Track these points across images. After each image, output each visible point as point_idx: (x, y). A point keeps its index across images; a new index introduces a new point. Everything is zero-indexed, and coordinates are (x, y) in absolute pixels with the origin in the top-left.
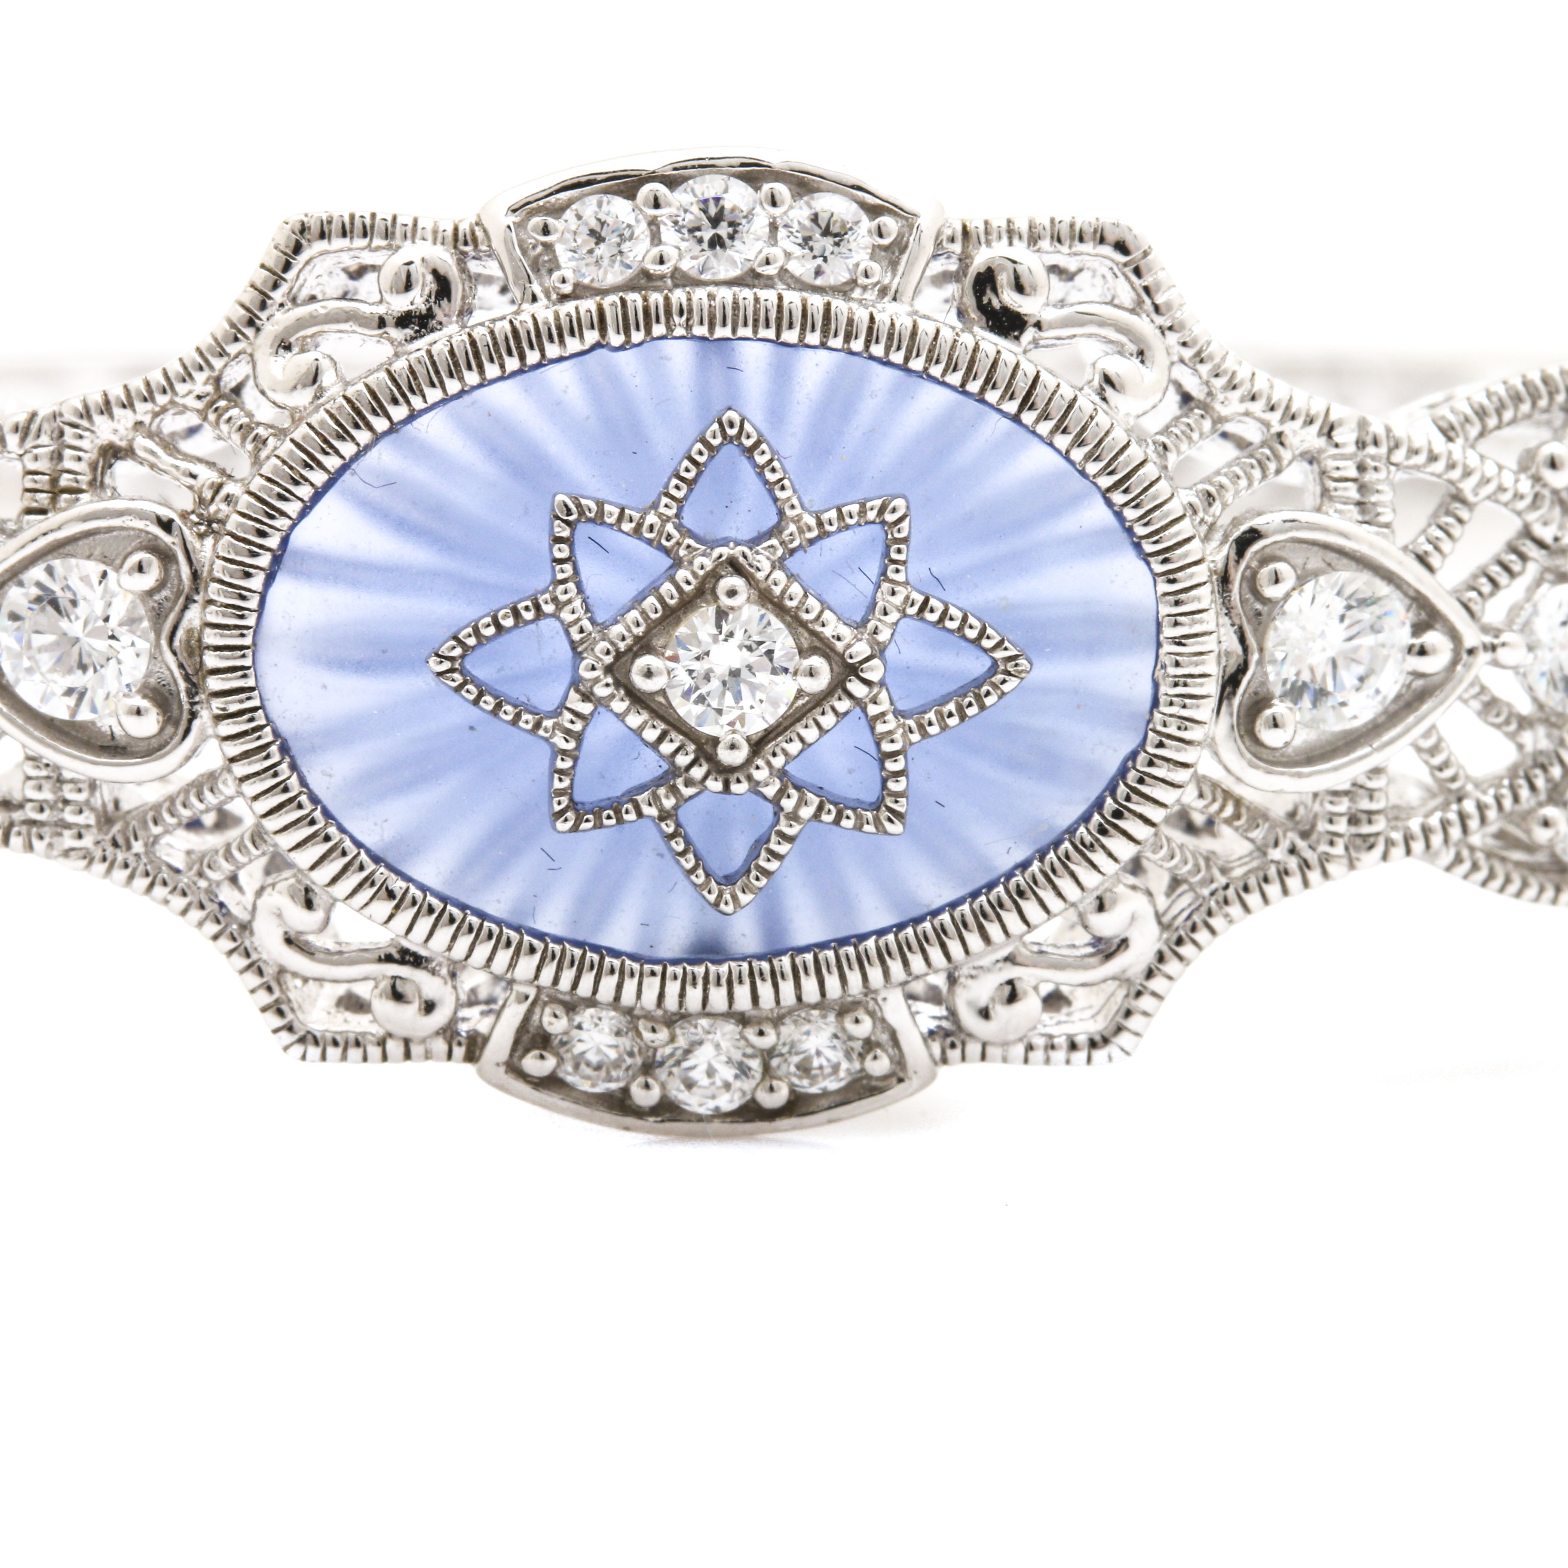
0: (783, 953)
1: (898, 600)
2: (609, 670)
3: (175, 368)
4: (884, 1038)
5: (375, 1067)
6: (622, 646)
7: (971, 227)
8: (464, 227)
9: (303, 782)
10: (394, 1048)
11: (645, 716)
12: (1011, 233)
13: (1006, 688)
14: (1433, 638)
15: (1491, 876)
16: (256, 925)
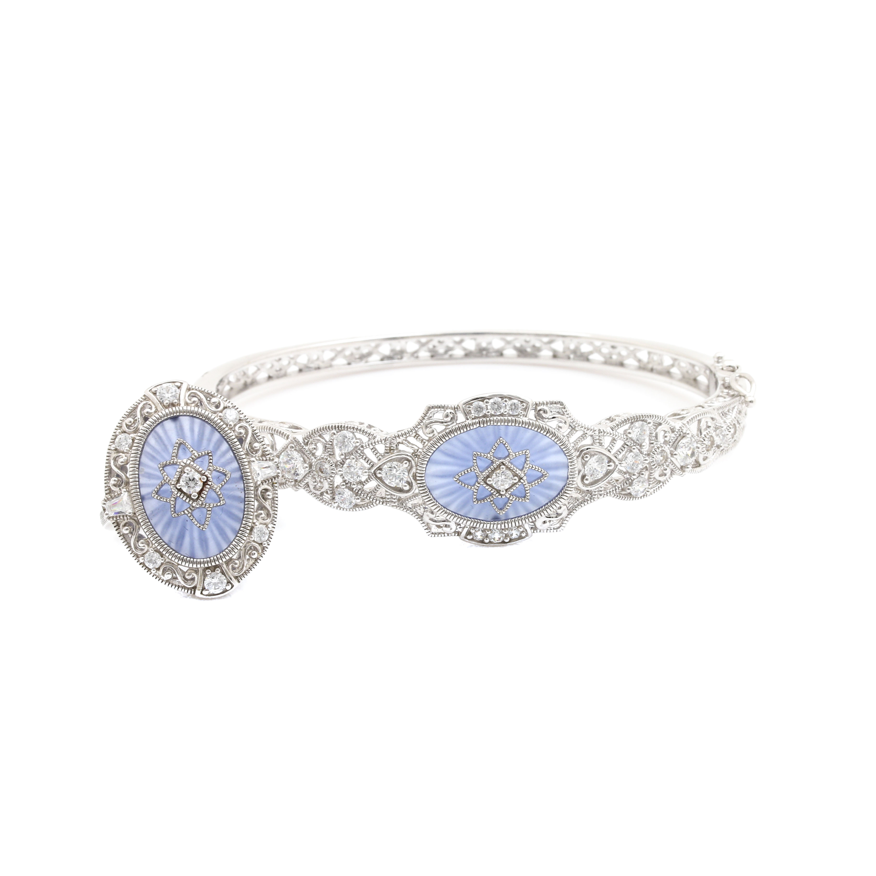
0: (509, 519)
1: (528, 466)
2: (483, 480)
3: (409, 430)
4: (524, 530)
5: (443, 538)
6: (485, 476)
7: (537, 403)
8: (456, 406)
9: (433, 496)
10: (446, 535)
11: (489, 487)
12: (543, 404)
13: (545, 478)
14: (611, 464)
15: (620, 497)
16: (424, 516)
